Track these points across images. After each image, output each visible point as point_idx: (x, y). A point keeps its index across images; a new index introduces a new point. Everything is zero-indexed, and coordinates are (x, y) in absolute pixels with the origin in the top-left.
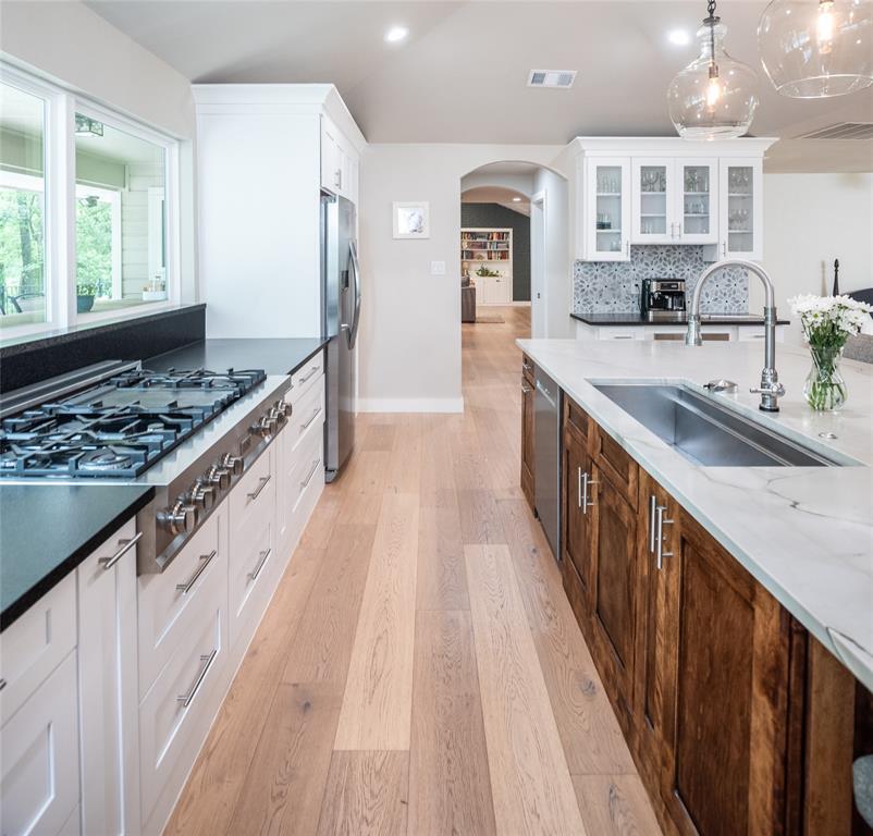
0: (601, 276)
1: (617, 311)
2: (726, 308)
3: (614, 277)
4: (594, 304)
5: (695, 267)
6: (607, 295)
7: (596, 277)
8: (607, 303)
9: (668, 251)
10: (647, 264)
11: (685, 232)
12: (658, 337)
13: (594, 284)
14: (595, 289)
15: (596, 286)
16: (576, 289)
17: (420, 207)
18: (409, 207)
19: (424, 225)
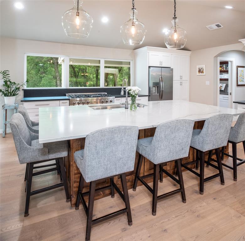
17: (203, 66)
18: (200, 66)
19: (204, 71)
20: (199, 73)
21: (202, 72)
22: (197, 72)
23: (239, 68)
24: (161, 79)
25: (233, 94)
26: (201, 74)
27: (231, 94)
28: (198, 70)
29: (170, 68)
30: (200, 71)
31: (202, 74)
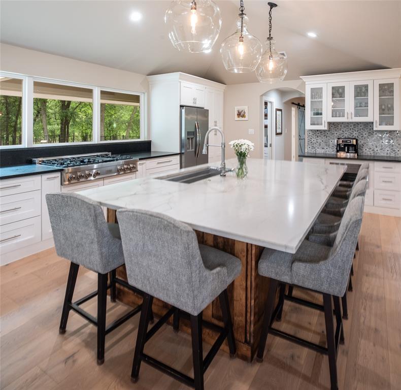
0: (320, 136)
1: (328, 152)
2: (387, 154)
3: (327, 137)
4: (317, 148)
5: (369, 133)
6: (323, 144)
7: (318, 137)
8: (323, 148)
9: (354, 125)
10: (343, 131)
11: (355, 116)
12: (331, 163)
13: (317, 140)
14: (317, 142)
15: (318, 141)
16: (308, 142)
17: (245, 108)
18: (240, 108)
19: (246, 115)
20: (239, 117)
21: (243, 116)
22: (236, 116)
23: (277, 112)
24: (197, 125)
25: (273, 145)
26: (241, 119)
27: (271, 145)
28: (236, 113)
29: (203, 108)
30: (240, 114)
31: (243, 119)
